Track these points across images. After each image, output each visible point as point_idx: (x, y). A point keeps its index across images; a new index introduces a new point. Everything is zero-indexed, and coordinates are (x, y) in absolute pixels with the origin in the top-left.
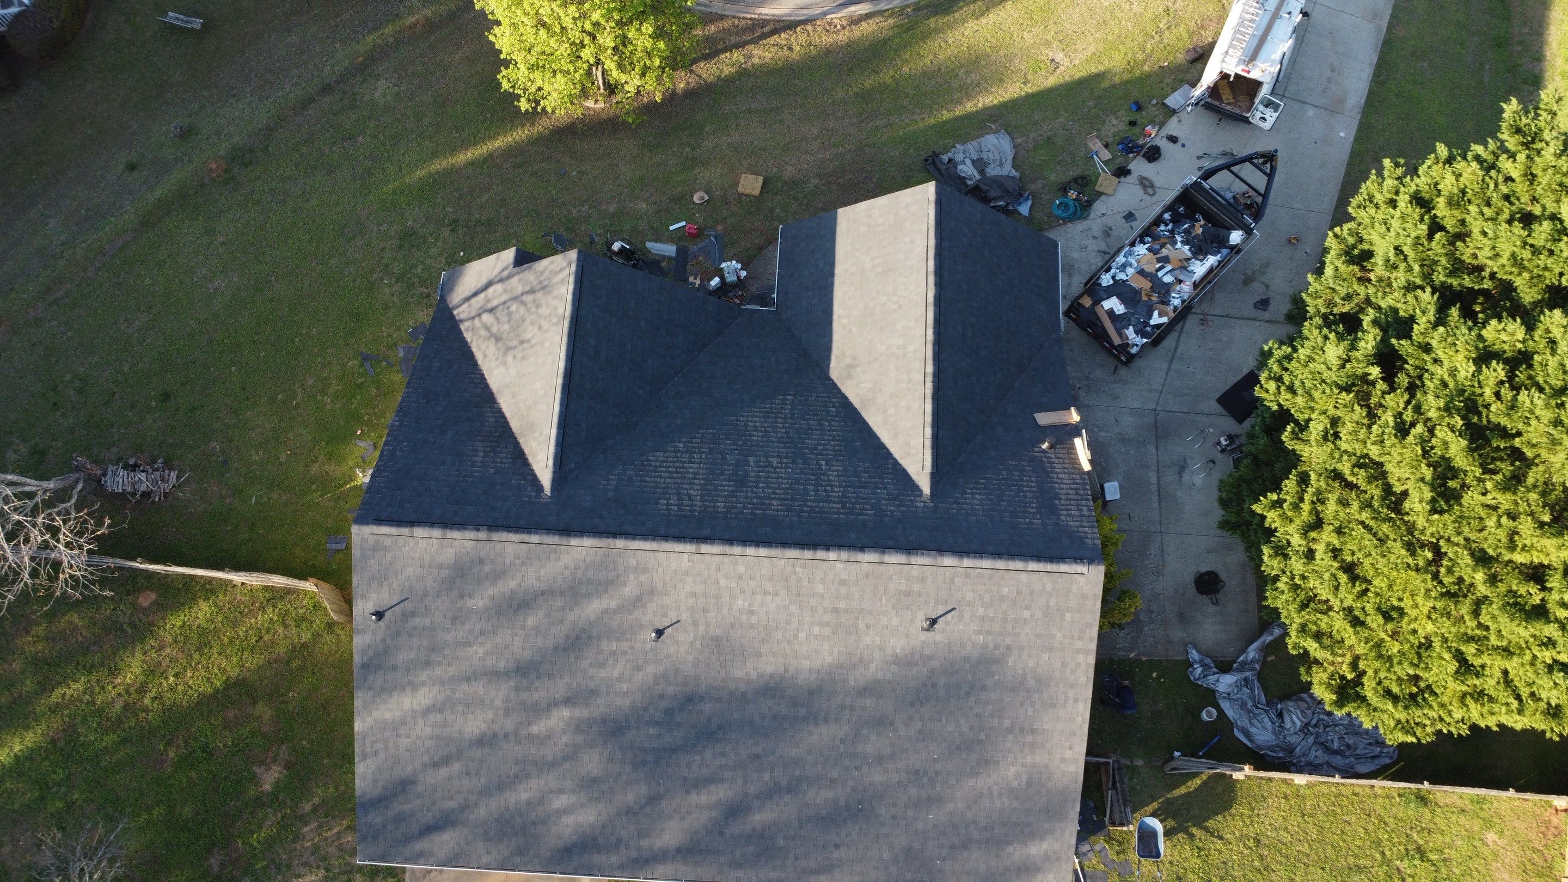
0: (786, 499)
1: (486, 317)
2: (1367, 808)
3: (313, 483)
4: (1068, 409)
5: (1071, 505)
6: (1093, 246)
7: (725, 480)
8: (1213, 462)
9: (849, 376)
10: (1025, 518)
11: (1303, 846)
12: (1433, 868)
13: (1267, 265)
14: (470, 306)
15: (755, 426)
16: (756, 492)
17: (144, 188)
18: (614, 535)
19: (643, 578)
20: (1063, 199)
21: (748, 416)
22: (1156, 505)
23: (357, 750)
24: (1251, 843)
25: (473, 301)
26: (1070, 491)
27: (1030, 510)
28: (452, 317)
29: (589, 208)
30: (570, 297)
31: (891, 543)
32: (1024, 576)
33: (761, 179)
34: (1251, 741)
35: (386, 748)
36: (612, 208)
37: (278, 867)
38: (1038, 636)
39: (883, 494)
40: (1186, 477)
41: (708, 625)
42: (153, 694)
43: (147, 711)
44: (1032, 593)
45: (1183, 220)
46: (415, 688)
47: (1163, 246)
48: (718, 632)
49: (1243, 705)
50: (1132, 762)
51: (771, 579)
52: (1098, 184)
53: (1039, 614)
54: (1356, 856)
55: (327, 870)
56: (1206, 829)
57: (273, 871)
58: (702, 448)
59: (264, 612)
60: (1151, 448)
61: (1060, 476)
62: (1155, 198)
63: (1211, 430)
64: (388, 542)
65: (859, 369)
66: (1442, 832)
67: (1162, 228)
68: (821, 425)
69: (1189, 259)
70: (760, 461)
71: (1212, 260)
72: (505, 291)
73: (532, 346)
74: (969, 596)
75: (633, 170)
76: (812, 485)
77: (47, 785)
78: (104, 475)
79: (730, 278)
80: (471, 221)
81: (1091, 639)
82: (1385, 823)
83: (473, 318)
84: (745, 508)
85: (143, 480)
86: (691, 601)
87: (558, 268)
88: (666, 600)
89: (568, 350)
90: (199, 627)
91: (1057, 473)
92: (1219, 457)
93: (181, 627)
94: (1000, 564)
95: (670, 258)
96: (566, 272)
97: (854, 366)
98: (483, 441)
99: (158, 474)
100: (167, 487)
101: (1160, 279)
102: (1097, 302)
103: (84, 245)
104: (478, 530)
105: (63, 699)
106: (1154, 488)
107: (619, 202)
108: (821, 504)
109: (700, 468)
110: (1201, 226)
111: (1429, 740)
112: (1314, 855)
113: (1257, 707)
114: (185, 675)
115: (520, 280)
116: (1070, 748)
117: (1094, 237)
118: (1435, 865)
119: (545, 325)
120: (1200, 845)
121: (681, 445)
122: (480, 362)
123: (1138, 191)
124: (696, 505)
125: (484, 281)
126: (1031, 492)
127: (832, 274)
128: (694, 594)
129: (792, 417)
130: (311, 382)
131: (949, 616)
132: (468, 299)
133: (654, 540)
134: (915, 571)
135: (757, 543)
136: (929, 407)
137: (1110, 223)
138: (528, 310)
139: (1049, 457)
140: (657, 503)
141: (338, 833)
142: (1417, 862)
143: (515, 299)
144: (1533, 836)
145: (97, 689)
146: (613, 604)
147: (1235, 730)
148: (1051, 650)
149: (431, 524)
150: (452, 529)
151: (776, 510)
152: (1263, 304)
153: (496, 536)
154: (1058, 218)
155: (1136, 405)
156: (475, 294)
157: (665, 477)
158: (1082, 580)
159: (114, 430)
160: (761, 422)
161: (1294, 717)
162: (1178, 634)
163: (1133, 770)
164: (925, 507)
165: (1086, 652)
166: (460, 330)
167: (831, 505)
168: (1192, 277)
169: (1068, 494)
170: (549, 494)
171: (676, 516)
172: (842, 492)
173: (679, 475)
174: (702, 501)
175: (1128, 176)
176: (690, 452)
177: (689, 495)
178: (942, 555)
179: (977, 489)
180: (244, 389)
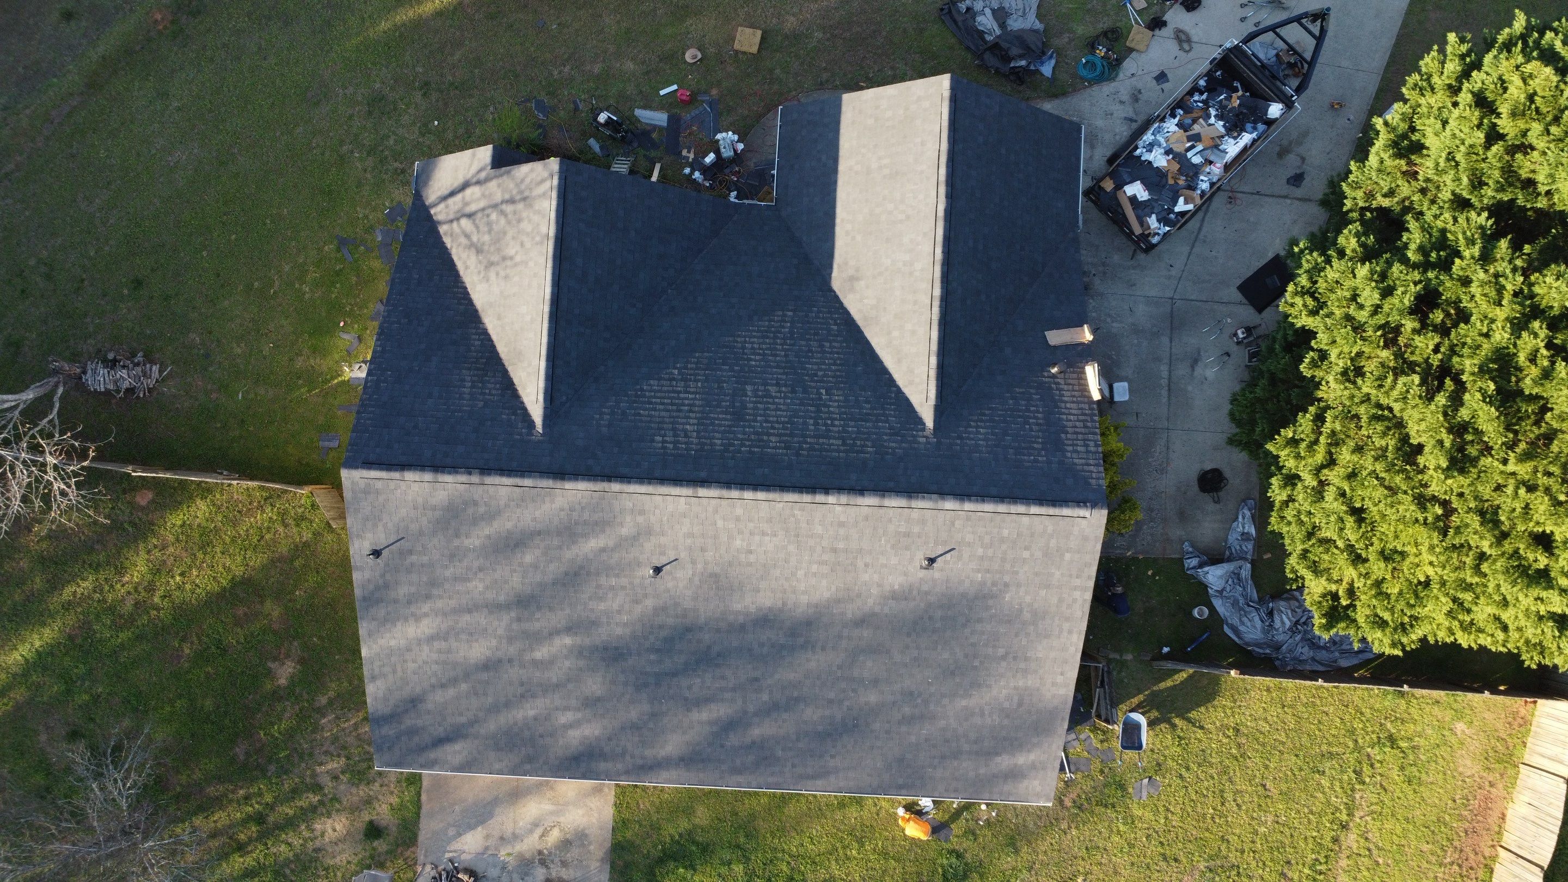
0: (785, 435)
1: (464, 222)
2: (1346, 699)
3: (299, 378)
4: (1082, 326)
5: (1077, 440)
6: (1121, 112)
7: (722, 413)
8: (1228, 354)
9: (852, 290)
10: (1030, 455)
11: (1280, 735)
12: (1401, 755)
13: (1305, 134)
14: (447, 207)
15: (753, 348)
16: (753, 427)
17: (84, 42)
18: (609, 477)
19: (640, 519)
20: (1090, 57)
21: (745, 337)
22: (1165, 400)
23: (365, 673)
24: (1231, 732)
25: (451, 201)
26: (1077, 423)
27: (1035, 446)
28: (429, 217)
29: (572, 69)
30: (553, 215)
31: (891, 484)
32: (1025, 520)
33: (759, 33)
34: (1239, 638)
35: (394, 672)
36: (597, 69)
37: (301, 757)
38: (1036, 574)
39: (884, 427)
40: (1198, 371)
41: (706, 563)
42: (161, 593)
43: (158, 609)
44: (1032, 535)
45: (1219, 89)
46: (418, 619)
47: (1195, 121)
48: (717, 570)
49: (1235, 603)
50: (1121, 656)
51: (770, 520)
52: (1130, 38)
53: (1038, 554)
54: (1329, 744)
55: (348, 758)
56: (1189, 720)
57: (296, 759)
58: (699, 375)
59: (263, 511)
60: (1165, 340)
61: (1068, 405)
62: (1190, 54)
63: (1229, 320)
64: (379, 485)
65: (862, 283)
66: (1415, 722)
67: (1196, 98)
68: (822, 346)
69: (1223, 137)
70: (758, 390)
71: (1246, 138)
72: (483, 196)
73: (516, 265)
74: (969, 538)
75: (618, 22)
76: (811, 418)
77: (71, 679)
78: (85, 372)
79: (727, 153)
80: (444, 83)
81: (1089, 577)
82: (1362, 713)
83: (451, 221)
84: (743, 445)
85: (125, 378)
86: (689, 541)
87: (539, 179)
88: (663, 540)
89: (553, 274)
90: (199, 525)
91: (1066, 402)
92: (1234, 349)
93: (182, 526)
94: (1002, 508)
95: (660, 128)
96: (547, 185)
97: (858, 279)
98: (469, 369)
99: (139, 369)
100: (151, 383)
101: (1189, 160)
102: (1119, 186)
103: (28, 111)
104: (470, 474)
105: (75, 597)
106: (1164, 382)
107: (604, 61)
108: (821, 440)
109: (695, 399)
110: (1238, 98)
111: (1414, 647)
112: (1289, 743)
113: (1249, 606)
114: (191, 574)
115: (499, 186)
116: (1062, 674)
117: (1122, 102)
118: (1403, 752)
119: (528, 245)
120: (1182, 734)
121: (676, 372)
122: (461, 273)
123: (1173, 46)
124: (692, 443)
125: (460, 180)
127: (835, 171)
128: (690, 535)
129: (792, 338)
130: (287, 268)
131: (948, 555)
132: (444, 198)
133: (650, 483)
134: (915, 514)
135: (756, 486)
136: (935, 335)
137: (1140, 86)
138: (509, 222)
139: (1058, 383)
140: (653, 441)
141: (355, 724)
142: (1387, 749)
143: (495, 206)
144: (1499, 725)
145: (107, 588)
146: (611, 544)
147: (1225, 627)
148: (1048, 587)
149: (420, 466)
150: (443, 472)
151: (773, 448)
152: (1297, 180)
153: (489, 480)
154: (1083, 79)
155: (1153, 293)
156: (452, 194)
157: (659, 410)
158: (1084, 522)
159: (88, 320)
160: (759, 344)
161: (1284, 617)
162: (1176, 532)
163: (1123, 664)
164: (928, 443)
165: (1084, 589)
166: (438, 232)
167: (831, 441)
168: (1223, 158)
169: (1076, 427)
170: (541, 431)
171: (672, 455)
172: (843, 426)
173: (675, 408)
174: (698, 437)
175: (1163, 29)
176: (686, 380)
177: (685, 431)
178: (943, 499)
179: (981, 421)
180: (218, 275)
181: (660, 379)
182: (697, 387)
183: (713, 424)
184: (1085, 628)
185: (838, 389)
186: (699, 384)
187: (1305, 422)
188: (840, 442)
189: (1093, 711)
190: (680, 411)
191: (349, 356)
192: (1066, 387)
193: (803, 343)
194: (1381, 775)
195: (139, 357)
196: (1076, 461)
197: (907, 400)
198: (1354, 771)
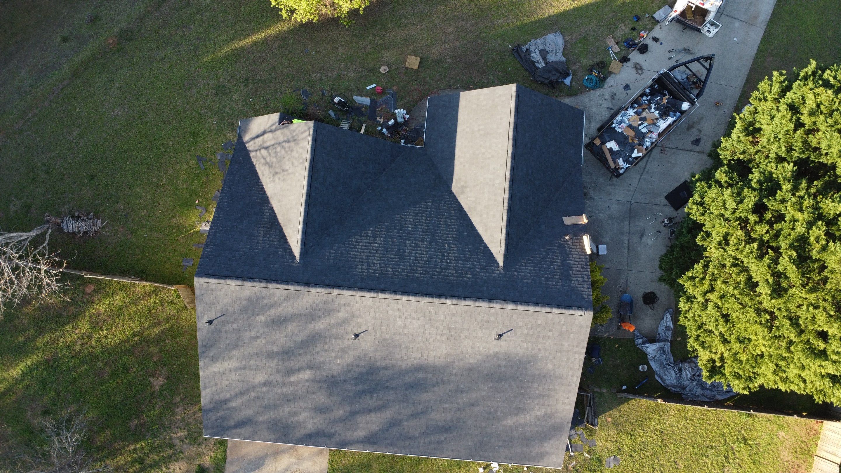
0: (425, 267)
1: (263, 151)
2: (720, 417)
3: (174, 229)
4: (582, 215)
5: (578, 274)
6: (605, 104)
7: (393, 254)
8: (659, 232)
9: (463, 193)
10: (553, 281)
11: (685, 435)
12: (750, 448)
13: (701, 119)
14: (255, 143)
15: (410, 221)
16: (409, 263)
17: (73, 53)
18: (333, 286)
19: (348, 309)
20: (590, 76)
21: (406, 215)
22: (626, 255)
23: (201, 385)
24: (658, 433)
25: (257, 140)
26: (578, 266)
27: (556, 277)
28: (245, 148)
29: (322, 74)
30: (309, 149)
31: (480, 295)
32: (550, 315)
33: (419, 59)
34: (663, 382)
35: (216, 385)
36: (335, 75)
37: (165, 429)
38: (555, 345)
39: (477, 265)
40: (644, 240)
41: (382, 333)
42: (96, 339)
43: (93, 347)
44: (554, 324)
45: (656, 94)
46: (230, 359)
47: (643, 110)
48: (388, 336)
49: (661, 364)
50: (600, 390)
51: (416, 311)
52: (611, 67)
53: (557, 334)
54: (711, 441)
55: (189, 430)
57: (162, 430)
58: (381, 234)
59: (151, 298)
60: (626, 223)
62: (643, 76)
63: (660, 214)
64: (213, 286)
65: (468, 189)
66: (757, 430)
67: (644, 98)
68: (446, 221)
69: (658, 119)
70: (412, 243)
71: (670, 120)
72: (274, 138)
73: (289, 174)
74: (520, 324)
76: (439, 259)
77: (46, 382)
78: (63, 222)
79: (400, 120)
80: (256, 80)
81: (583, 347)
82: (728, 425)
83: (256, 151)
84: (403, 272)
85: (83, 226)
86: (373, 321)
87: (303, 130)
88: (360, 320)
89: (308, 180)
90: (117, 304)
91: (573, 255)
92: (663, 229)
93: (108, 304)
94: (538, 309)
95: (366, 106)
96: (307, 133)
97: (466, 187)
98: (263, 227)
99: (91, 221)
100: (97, 229)
101: (640, 131)
102: (603, 143)
104: (261, 282)
105: (50, 339)
106: (626, 245)
107: (338, 71)
108: (444, 271)
109: (379, 247)
110: (666, 99)
111: (755, 390)
112: (690, 440)
113: (669, 365)
114: (112, 329)
115: (282, 133)
116: (568, 398)
117: (606, 99)
118: (751, 447)
119: (296, 163)
120: (632, 433)
121: (370, 232)
122: (261, 178)
123: (633, 71)
124: (377, 270)
125: (262, 130)
126: (558, 266)
127: (456, 131)
128: (375, 318)
129: (431, 217)
130: (170, 172)
131: (509, 333)
132: (253, 139)
133: (354, 290)
134: (492, 311)
135: (409, 293)
136: (505, 217)
137: (615, 91)
138: (286, 152)
139: (569, 245)
140: (356, 268)
141: (194, 412)
142: (742, 445)
143: (279, 144)
144: (803, 434)
145: (67, 335)
146: (333, 321)
147: (656, 376)
148: (561, 351)
149: (236, 277)
150: (247, 281)
151: (420, 274)
152: (697, 142)
153: (271, 285)
154: (586, 87)
155: (621, 199)
156: (258, 137)
157: (361, 252)
158: (581, 318)
159: (66, 195)
160: (414, 219)
161: (687, 371)
163: (601, 394)
164: (500, 274)
165: (580, 353)
166: (250, 156)
167: (449, 271)
168: (658, 130)
169: (578, 268)
170: (298, 261)
171: (366, 276)
172: (456, 263)
173: (369, 251)
174: (380, 267)
175: (628, 62)
176: (375, 237)
177: (374, 264)
178: (507, 303)
179: (528, 263)
180: (134, 174)
181: (361, 236)
182: (380, 241)
183: (388, 260)
184: (580, 374)
185: (454, 244)
186: (382, 239)
187: (698, 268)
188: (454, 272)
189: (585, 419)
190: (371, 253)
191: (201, 219)
192: (573, 247)
193: (436, 219)
194: (739, 459)
195: (91, 215)
196: (577, 285)
197: (490, 251)
198: (724, 456)
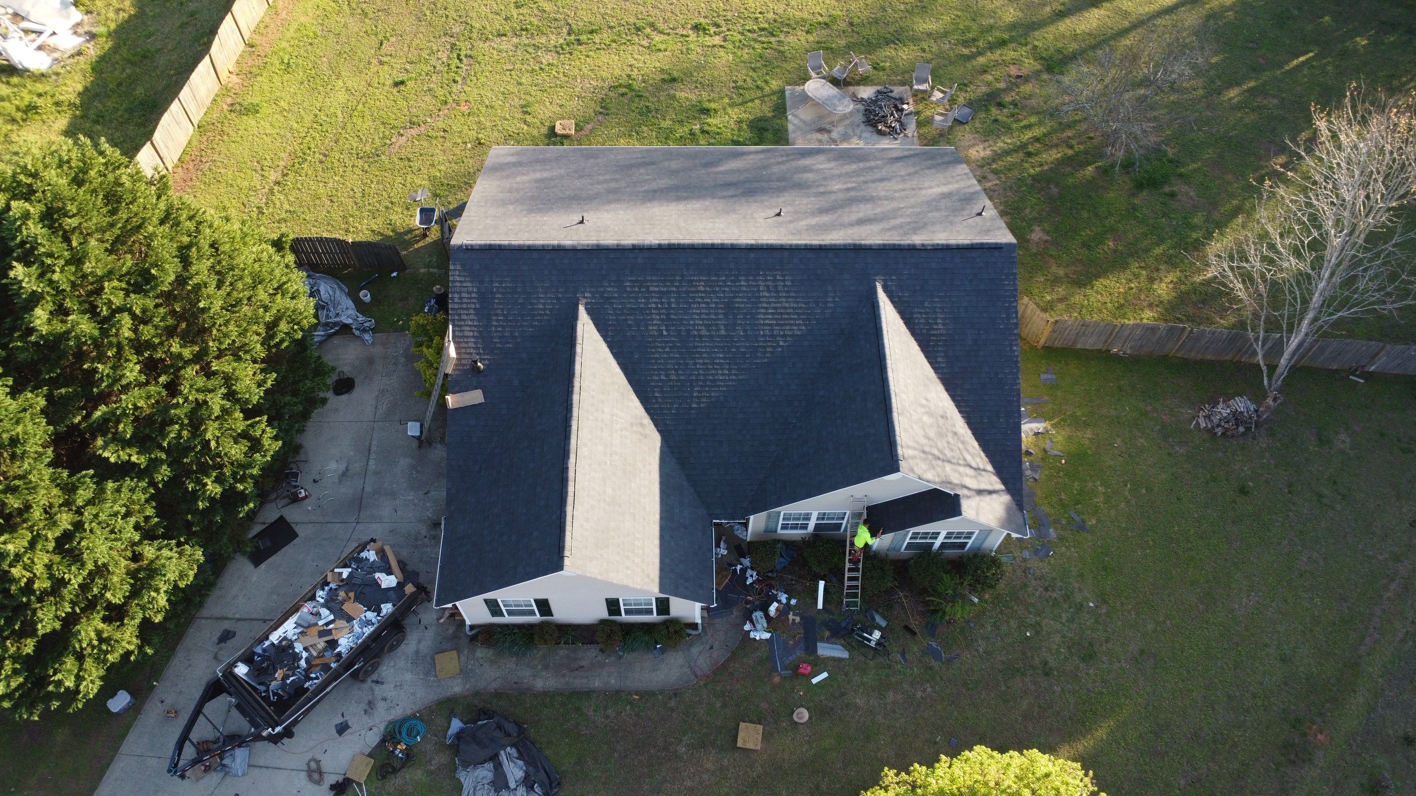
1: (973, 464)
3: (1086, 422)
8: (315, 481)
10: (505, 287)
14: (991, 484)
16: (717, 297)
17: (1380, 710)
20: (412, 743)
25: (989, 487)
27: (500, 296)
28: (1004, 483)
33: (740, 744)
35: (952, 176)
38: (504, 221)
39: (617, 304)
40: (342, 467)
47: (321, 653)
52: (369, 768)
53: (502, 228)
58: (763, 342)
60: (368, 489)
61: (471, 334)
65: (635, 429)
68: (667, 375)
69: (297, 638)
70: (715, 331)
72: (961, 475)
73: (922, 406)
74: (554, 232)
79: (758, 618)
83: (984, 470)
86: (758, 226)
92: (310, 483)
95: (822, 640)
97: (638, 433)
98: (941, 335)
99: (1215, 422)
100: (1202, 414)
101: (333, 613)
102: (400, 585)
106: (373, 456)
108: (665, 289)
110: (275, 680)
115: (950, 478)
117: (384, 699)
119: (914, 415)
120: (388, 227)
122: (966, 425)
123: (327, 764)
125: (983, 500)
131: (569, 225)
132: (996, 492)
138: (934, 442)
139: (477, 354)
143: (949, 461)
148: (495, 216)
152: (226, 637)
154: (421, 719)
156: (989, 492)
159: (1272, 462)
164: (583, 293)
167: (657, 289)
168: (299, 618)
170: (877, 284)
171: (776, 270)
172: (648, 303)
173: (779, 311)
174: (758, 286)
175: (333, 782)
176: (772, 336)
177: (769, 291)
178: (573, 246)
179: (541, 315)
181: (793, 336)
182: (764, 330)
183: (749, 298)
185: (653, 336)
186: (762, 333)
188: (651, 289)
190: (775, 308)
192: (472, 351)
193: (682, 378)
195: (1219, 431)
197: (599, 330)
